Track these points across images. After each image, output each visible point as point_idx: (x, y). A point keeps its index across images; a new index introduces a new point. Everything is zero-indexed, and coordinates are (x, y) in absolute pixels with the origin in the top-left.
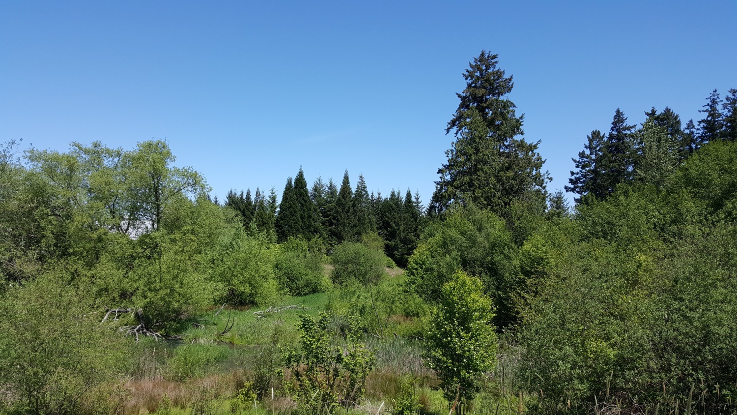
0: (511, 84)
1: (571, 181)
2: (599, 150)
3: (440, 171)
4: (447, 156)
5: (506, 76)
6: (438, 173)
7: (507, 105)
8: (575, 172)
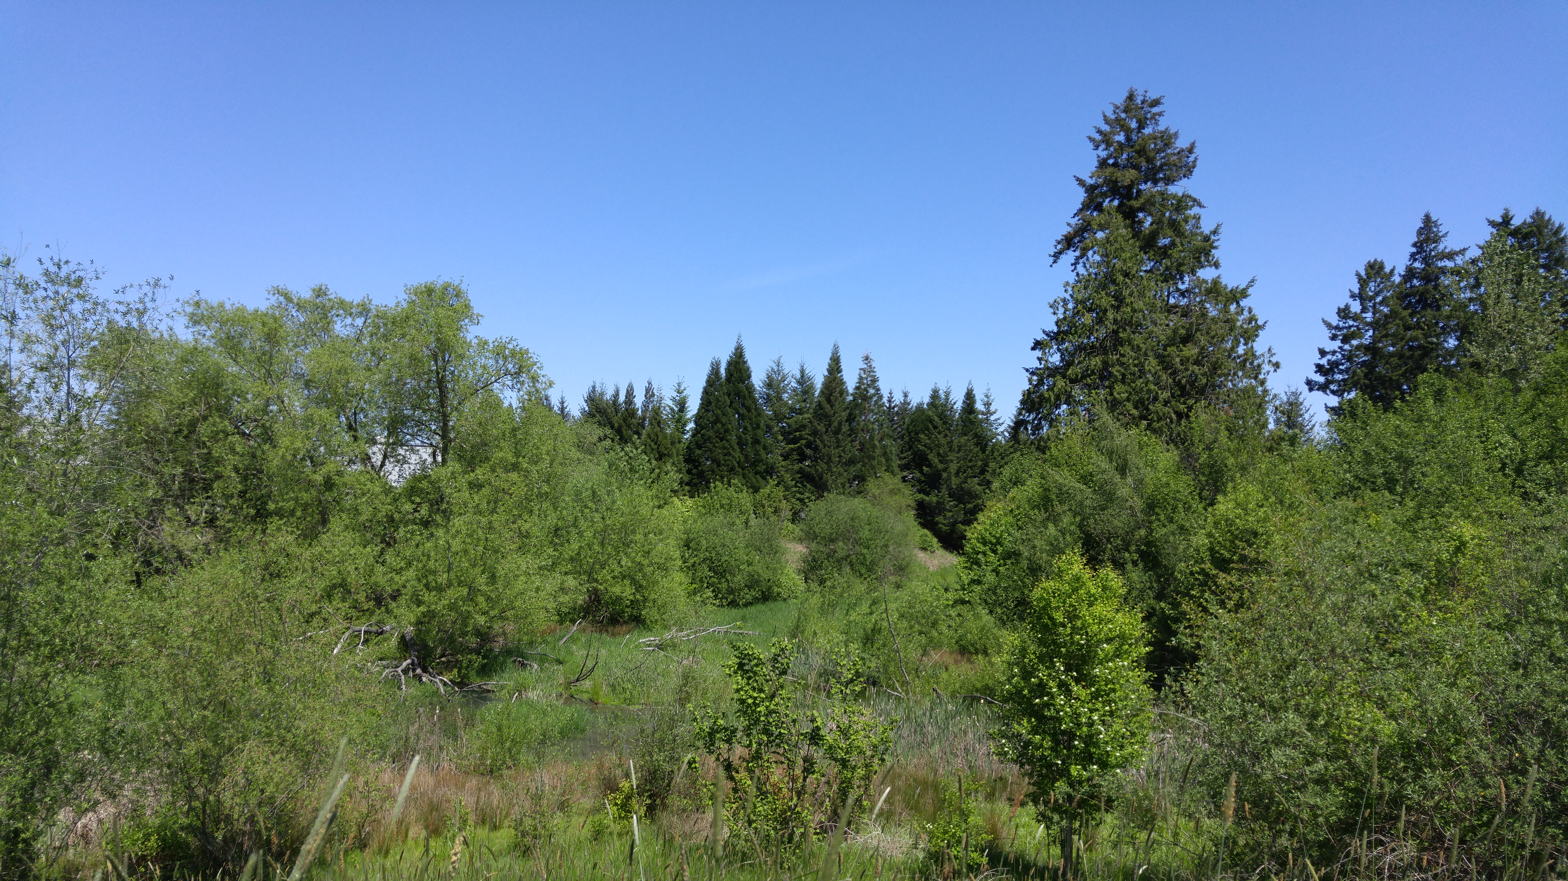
0: (1191, 159)
1: (1320, 369)
2: (1381, 303)
3: (1037, 345)
4: (1054, 313)
5: (1181, 143)
6: (1033, 349)
7: (1182, 204)
8: (1327, 350)
